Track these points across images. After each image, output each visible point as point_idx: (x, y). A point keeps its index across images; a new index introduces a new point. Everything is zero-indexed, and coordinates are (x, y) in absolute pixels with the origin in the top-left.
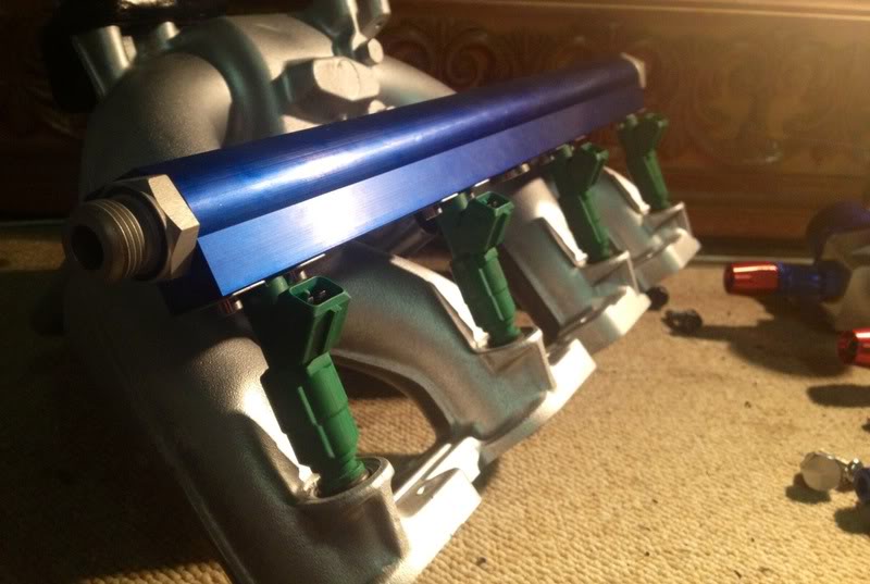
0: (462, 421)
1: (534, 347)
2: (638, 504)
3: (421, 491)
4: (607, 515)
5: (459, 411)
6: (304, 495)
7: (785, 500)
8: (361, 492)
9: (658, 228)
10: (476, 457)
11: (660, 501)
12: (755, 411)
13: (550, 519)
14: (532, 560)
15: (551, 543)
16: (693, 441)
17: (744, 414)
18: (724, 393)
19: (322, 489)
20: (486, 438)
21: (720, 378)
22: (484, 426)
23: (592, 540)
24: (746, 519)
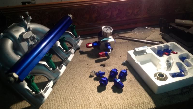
0: (51, 79)
1: (57, 70)
2: (72, 82)
3: (46, 90)
4: (69, 84)
5: (50, 78)
6: (34, 94)
7: (89, 78)
8: (39, 93)
9: (77, 40)
10: (53, 83)
11: (75, 81)
12: (88, 65)
13: (63, 86)
14: (60, 91)
15: (62, 89)
16: (80, 72)
17: (87, 66)
18: (85, 63)
19: (36, 93)
20: (53, 80)
21: (85, 61)
22: (53, 79)
23: (67, 88)
24: (84, 81)
